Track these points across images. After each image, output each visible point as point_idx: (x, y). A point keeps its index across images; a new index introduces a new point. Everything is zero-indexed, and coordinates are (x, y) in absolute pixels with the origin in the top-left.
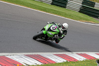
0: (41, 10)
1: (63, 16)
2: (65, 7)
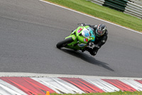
0: (88, 13)
1: (118, 23)
2: (123, 11)
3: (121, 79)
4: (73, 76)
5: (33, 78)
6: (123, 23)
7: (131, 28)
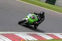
0: (39, 6)
1: (52, 10)
2: (54, 5)
3: (54, 34)
4: (32, 33)
5: (15, 34)
6: (54, 10)
7: (58, 12)
